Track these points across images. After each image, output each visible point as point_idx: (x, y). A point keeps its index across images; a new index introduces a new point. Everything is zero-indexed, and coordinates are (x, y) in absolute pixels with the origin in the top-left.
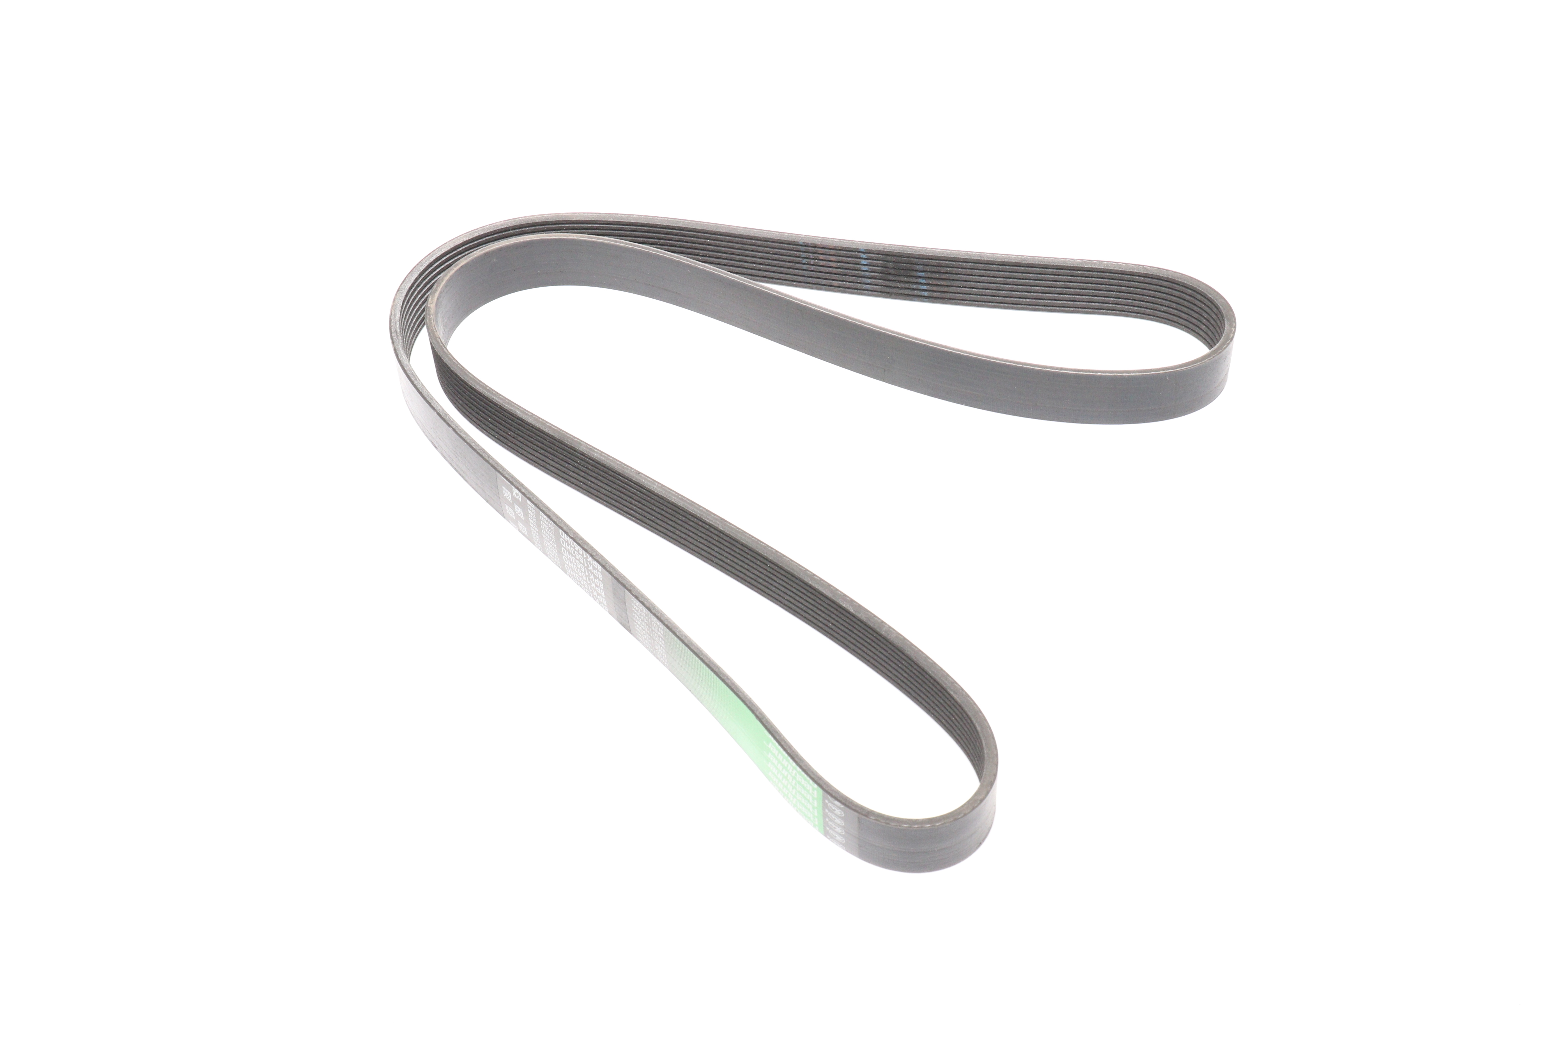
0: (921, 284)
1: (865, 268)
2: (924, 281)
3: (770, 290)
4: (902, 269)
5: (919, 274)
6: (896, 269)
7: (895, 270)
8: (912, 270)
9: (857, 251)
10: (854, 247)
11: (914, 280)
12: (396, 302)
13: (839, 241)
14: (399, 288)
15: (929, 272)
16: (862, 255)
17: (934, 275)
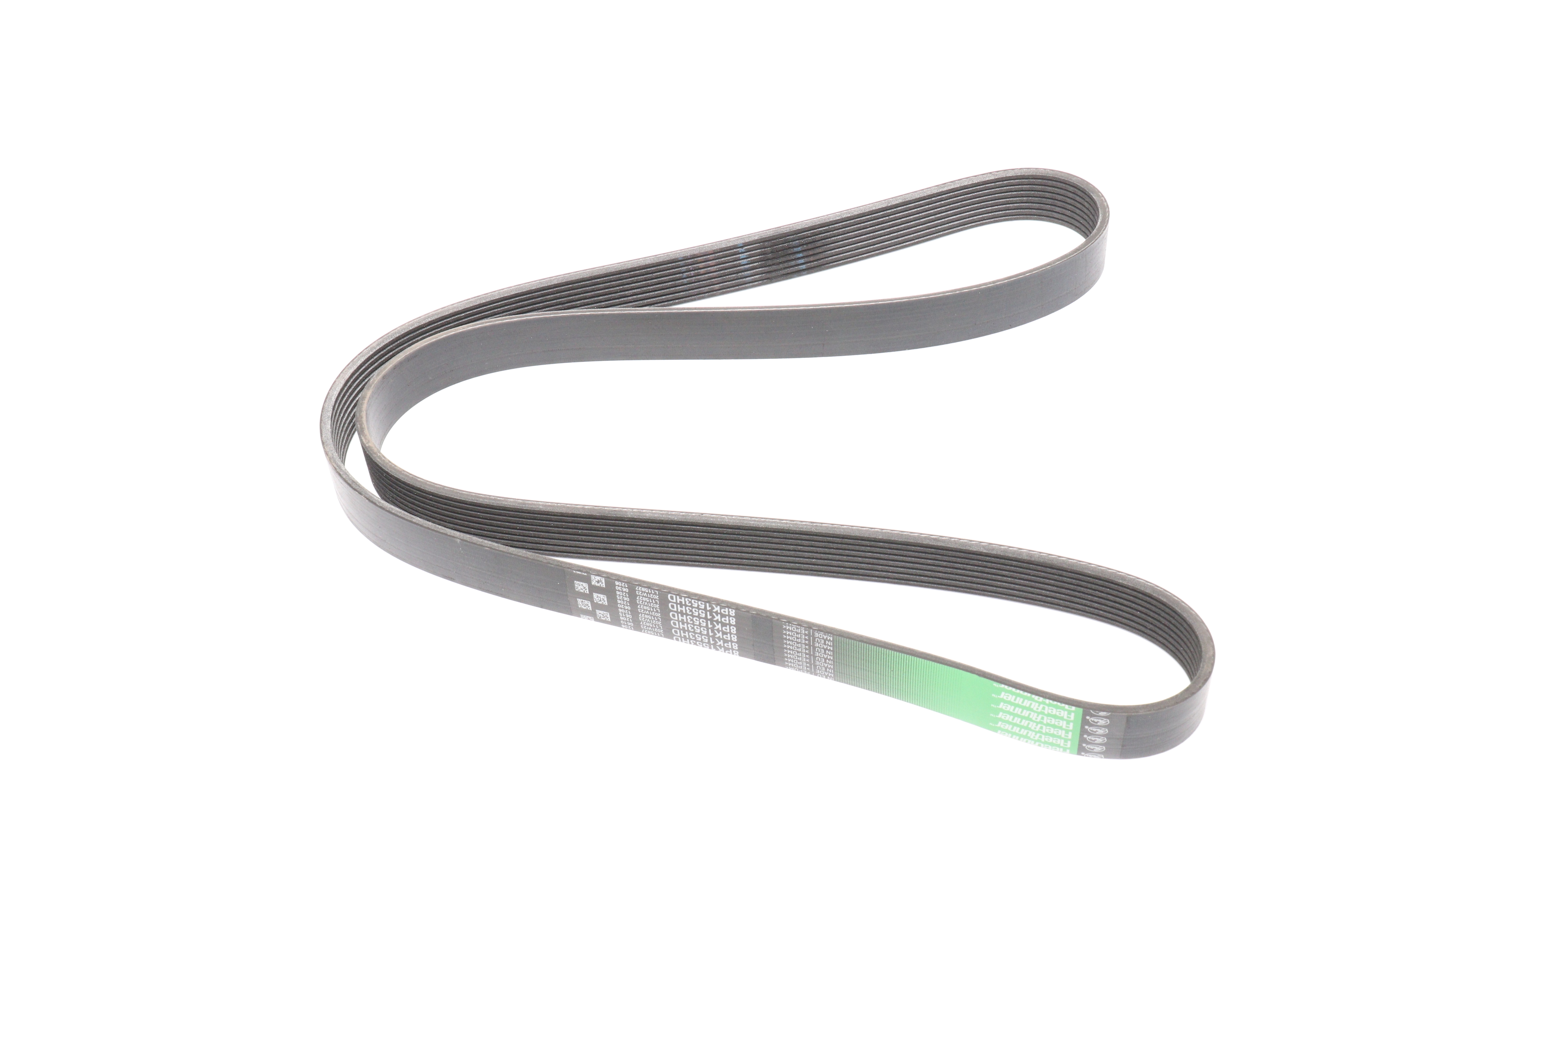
0: (799, 258)
1: (745, 261)
2: (801, 255)
3: (684, 309)
4: (779, 251)
5: (796, 250)
6: (774, 252)
7: (774, 254)
8: (790, 248)
9: (735, 247)
10: (731, 244)
11: (792, 257)
12: (330, 455)
13: (714, 244)
14: (322, 441)
15: (804, 244)
16: (740, 250)
17: (810, 246)
